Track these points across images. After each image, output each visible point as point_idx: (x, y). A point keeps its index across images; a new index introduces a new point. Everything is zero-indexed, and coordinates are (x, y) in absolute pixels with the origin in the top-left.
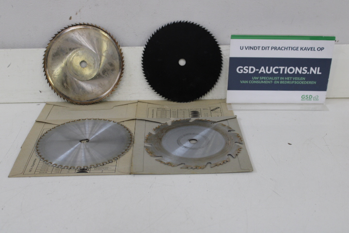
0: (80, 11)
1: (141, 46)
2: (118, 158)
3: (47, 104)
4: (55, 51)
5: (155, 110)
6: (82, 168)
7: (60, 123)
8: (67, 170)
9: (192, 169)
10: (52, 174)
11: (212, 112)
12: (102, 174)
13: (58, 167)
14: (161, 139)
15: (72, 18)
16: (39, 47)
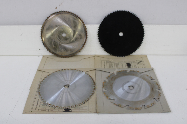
0: (62, 4)
1: (97, 24)
2: (88, 100)
3: (44, 56)
4: (48, 27)
5: (106, 62)
6: (67, 108)
7: (52, 72)
8: (58, 109)
9: (133, 110)
10: (48, 112)
11: (138, 64)
12: (79, 112)
13: (52, 107)
14: (112, 86)
15: (57, 8)
16: (38, 24)
